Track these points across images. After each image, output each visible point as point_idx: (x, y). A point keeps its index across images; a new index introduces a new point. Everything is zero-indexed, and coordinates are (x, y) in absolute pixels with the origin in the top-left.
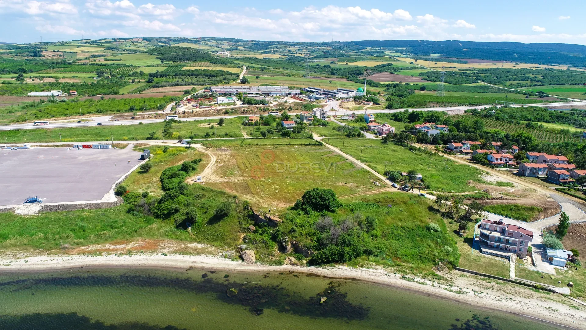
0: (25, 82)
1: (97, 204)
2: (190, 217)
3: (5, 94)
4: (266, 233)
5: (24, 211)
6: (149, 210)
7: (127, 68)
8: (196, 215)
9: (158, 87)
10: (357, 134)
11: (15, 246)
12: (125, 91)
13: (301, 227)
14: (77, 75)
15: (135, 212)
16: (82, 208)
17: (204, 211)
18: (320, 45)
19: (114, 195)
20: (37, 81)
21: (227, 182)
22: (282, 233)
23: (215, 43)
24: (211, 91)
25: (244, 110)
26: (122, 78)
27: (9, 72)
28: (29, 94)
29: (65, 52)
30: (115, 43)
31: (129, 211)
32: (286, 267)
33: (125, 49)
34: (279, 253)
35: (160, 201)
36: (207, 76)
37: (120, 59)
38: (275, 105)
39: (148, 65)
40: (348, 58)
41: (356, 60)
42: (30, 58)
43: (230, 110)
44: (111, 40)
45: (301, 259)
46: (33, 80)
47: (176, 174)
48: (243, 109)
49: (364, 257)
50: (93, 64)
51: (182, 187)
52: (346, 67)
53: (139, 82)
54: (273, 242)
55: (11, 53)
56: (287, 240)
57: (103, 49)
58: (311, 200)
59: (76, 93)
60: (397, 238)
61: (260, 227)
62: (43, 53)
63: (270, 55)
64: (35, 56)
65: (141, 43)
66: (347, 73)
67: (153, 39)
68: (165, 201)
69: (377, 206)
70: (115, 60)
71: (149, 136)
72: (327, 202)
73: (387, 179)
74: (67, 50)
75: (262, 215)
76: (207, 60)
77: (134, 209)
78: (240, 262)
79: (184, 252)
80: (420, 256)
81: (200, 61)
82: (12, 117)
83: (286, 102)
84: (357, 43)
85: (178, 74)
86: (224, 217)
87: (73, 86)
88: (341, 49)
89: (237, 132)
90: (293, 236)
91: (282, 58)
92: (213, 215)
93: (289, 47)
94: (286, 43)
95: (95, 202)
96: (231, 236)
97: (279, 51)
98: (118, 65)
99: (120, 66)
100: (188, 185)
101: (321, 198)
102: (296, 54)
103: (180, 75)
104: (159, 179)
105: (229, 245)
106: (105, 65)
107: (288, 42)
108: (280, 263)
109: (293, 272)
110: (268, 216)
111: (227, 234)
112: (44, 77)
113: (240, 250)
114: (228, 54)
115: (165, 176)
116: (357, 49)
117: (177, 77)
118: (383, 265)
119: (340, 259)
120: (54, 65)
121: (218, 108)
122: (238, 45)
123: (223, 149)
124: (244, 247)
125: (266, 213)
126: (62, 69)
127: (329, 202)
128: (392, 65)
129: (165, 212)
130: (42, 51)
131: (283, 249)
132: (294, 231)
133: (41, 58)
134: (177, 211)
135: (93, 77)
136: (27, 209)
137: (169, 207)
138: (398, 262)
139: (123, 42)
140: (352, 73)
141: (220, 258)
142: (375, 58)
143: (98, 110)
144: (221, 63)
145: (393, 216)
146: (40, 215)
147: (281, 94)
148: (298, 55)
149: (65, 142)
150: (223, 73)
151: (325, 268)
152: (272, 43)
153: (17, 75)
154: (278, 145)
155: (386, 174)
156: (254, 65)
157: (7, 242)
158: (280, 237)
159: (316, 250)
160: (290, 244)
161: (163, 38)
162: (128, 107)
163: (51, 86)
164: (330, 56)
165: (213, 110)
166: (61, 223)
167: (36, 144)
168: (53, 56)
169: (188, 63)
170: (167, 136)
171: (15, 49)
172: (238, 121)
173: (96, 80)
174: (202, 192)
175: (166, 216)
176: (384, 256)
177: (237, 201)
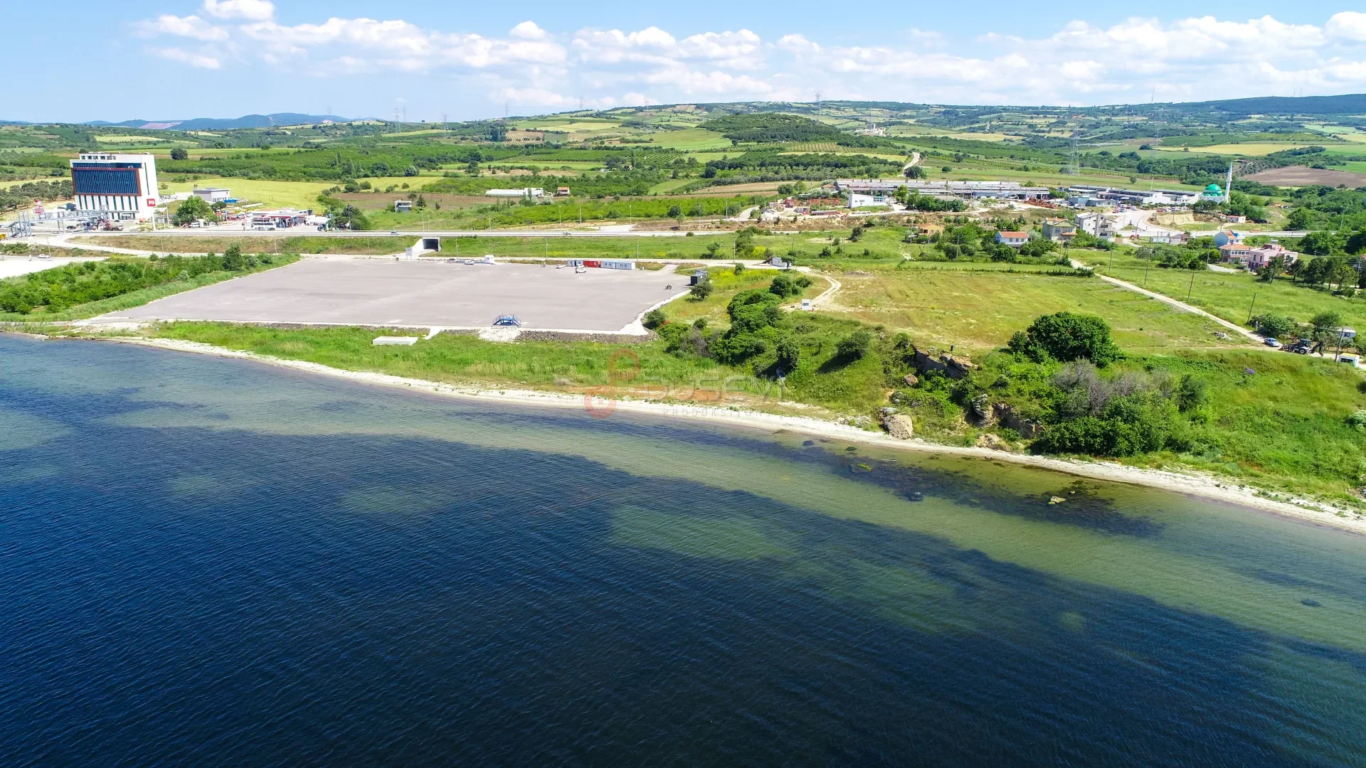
0: (480, 175)
1: (611, 336)
2: (785, 354)
3: (449, 192)
4: (940, 387)
5: (493, 336)
6: (707, 348)
7: (663, 156)
8: (798, 353)
9: (725, 184)
10: (1188, 263)
11: (483, 375)
12: (660, 190)
13: (1020, 379)
14: (570, 166)
15: (680, 351)
16: (587, 340)
17: (814, 350)
18: (1113, 111)
19: (642, 328)
20: (500, 174)
21: (864, 312)
22: (976, 388)
23: (850, 112)
24: (838, 188)
25: (909, 221)
26: (654, 170)
27: (454, 160)
28: (489, 192)
29: (547, 131)
30: (641, 114)
31: (669, 350)
32: (979, 451)
33: (660, 125)
34: (966, 426)
35: (727, 336)
36: (828, 165)
37: (651, 140)
38: (982, 214)
39: (706, 149)
40: (1191, 137)
41: (1214, 141)
42: (486, 143)
43: (878, 220)
44: (634, 110)
45: (1013, 440)
46: (494, 173)
47: (759, 296)
48: (906, 218)
49: (1167, 453)
50: (599, 148)
51: (771, 313)
52: (1186, 155)
53: (687, 176)
54: (954, 405)
55: (453, 135)
56: (985, 399)
57: (616, 126)
58: (1048, 334)
59: (568, 192)
60: (1259, 429)
61: (928, 378)
62: (509, 135)
63: (981, 134)
64: (495, 139)
65: (692, 114)
66: (1184, 168)
67: (716, 105)
68: (737, 333)
69: (1215, 368)
70: (641, 141)
71: (708, 252)
72: (1088, 342)
73: (1255, 333)
74: (550, 129)
75: (934, 355)
76: (832, 139)
77: (678, 345)
78: (881, 433)
79: (771, 410)
80: (1317, 466)
81: (816, 140)
82: (462, 222)
83: (1012, 207)
84: (1221, 105)
85: (767, 162)
86: (853, 360)
87: (564, 181)
88: (1173, 118)
89: (892, 251)
90: (1000, 394)
91: (1009, 140)
92: (830, 358)
93: (1032, 118)
94: (1024, 110)
95: (609, 333)
96: (865, 393)
97: (1006, 126)
98: (646, 149)
99: (650, 151)
100: (784, 314)
101: (1075, 333)
102: (1049, 132)
103: (771, 164)
104: (725, 309)
105: (860, 407)
106: (621, 149)
107: (1029, 108)
108: (967, 443)
109: (991, 459)
110: (949, 357)
111: (858, 388)
112: (512, 168)
113: (881, 415)
114: (881, 132)
115: (738, 302)
116: (1222, 120)
117: (764, 168)
118: (1213, 470)
119: (1105, 447)
120: (528, 150)
121: (850, 215)
122: (905, 117)
123: (857, 274)
124: (891, 410)
125: (944, 352)
126: (544, 157)
127: (1093, 343)
128: (1322, 150)
129: (737, 351)
130: (507, 131)
131: (974, 417)
132: (1003, 385)
133: (505, 143)
134: (759, 350)
135: (599, 169)
136: (499, 334)
137: (743, 344)
138: (1255, 471)
139: (657, 112)
140: (1198, 168)
141: (841, 426)
142: (1274, 136)
143: (610, 213)
144: (863, 146)
145: (1254, 390)
146: (518, 343)
147: (1001, 196)
148: (1052, 135)
149: (552, 257)
150: (867, 161)
151: (1068, 461)
152: (990, 110)
153: (467, 165)
154: (982, 270)
155: (1251, 324)
156: (939, 151)
157: (471, 369)
158: (970, 396)
159: (1049, 423)
160: (991, 408)
161: (739, 103)
162: (665, 211)
163: (524, 182)
164: (1140, 133)
165: (839, 219)
166: (553, 356)
167: (504, 258)
168: (525, 139)
169: (789, 146)
170: (742, 252)
171: (462, 130)
172: (894, 236)
173: (603, 172)
174: (811, 323)
175: (736, 359)
176: (1219, 456)
177: (882, 335)
